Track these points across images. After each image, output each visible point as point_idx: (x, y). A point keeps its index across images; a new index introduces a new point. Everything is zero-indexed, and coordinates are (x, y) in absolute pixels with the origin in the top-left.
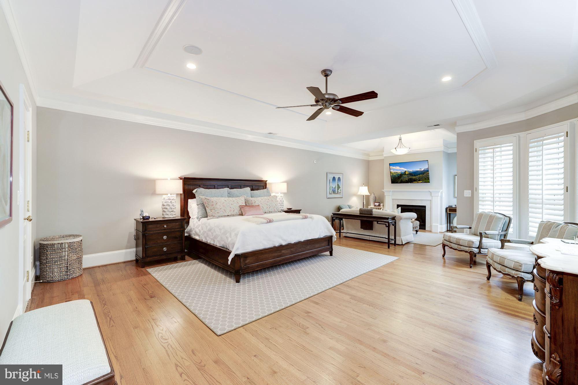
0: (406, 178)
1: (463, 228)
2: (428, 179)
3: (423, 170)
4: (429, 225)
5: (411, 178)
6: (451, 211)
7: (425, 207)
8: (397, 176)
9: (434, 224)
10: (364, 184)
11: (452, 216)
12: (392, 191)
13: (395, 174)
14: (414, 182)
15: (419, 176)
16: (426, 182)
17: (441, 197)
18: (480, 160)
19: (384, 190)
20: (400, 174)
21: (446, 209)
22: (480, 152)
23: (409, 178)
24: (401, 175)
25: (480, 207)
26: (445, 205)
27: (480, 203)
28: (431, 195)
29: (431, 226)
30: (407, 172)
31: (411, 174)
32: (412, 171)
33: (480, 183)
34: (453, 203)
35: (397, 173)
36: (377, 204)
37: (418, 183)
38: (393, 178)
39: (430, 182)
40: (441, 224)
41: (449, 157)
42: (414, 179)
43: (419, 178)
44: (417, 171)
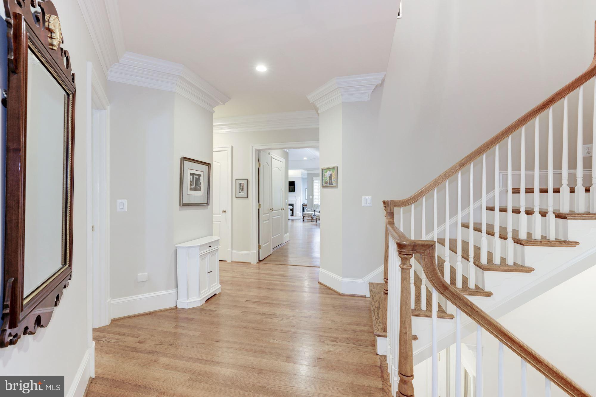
1: (309, 210)
4: (295, 212)
6: (304, 206)
9: (297, 212)
11: (304, 208)
17: (300, 200)
18: (315, 185)
21: (302, 205)
22: (315, 182)
25: (315, 202)
26: (302, 204)
27: (315, 200)
28: (296, 198)
33: (315, 193)
34: (306, 202)
40: (300, 212)
41: (303, 179)
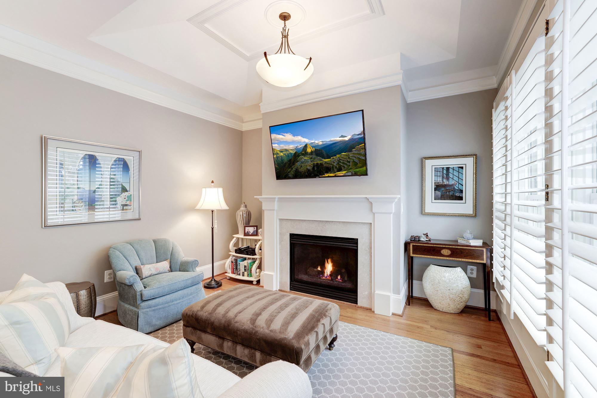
0: (307, 163)
2: (364, 163)
3: (350, 140)
4: (366, 293)
5: (319, 162)
6: (416, 252)
7: (355, 241)
8: (286, 160)
9: (378, 290)
10: (213, 182)
12: (279, 198)
13: (282, 154)
14: (327, 175)
15: (338, 156)
16: (356, 174)
19: (263, 196)
20: (293, 152)
21: (407, 245)
23: (315, 163)
24: (296, 156)
26: (403, 236)
28: (371, 210)
29: (371, 296)
30: (308, 146)
31: (320, 152)
32: (321, 143)
35: (286, 150)
36: (251, 230)
37: (336, 176)
38: (278, 164)
39: (369, 172)
40: (397, 291)
42: (327, 165)
43: (339, 161)
44: (335, 144)
